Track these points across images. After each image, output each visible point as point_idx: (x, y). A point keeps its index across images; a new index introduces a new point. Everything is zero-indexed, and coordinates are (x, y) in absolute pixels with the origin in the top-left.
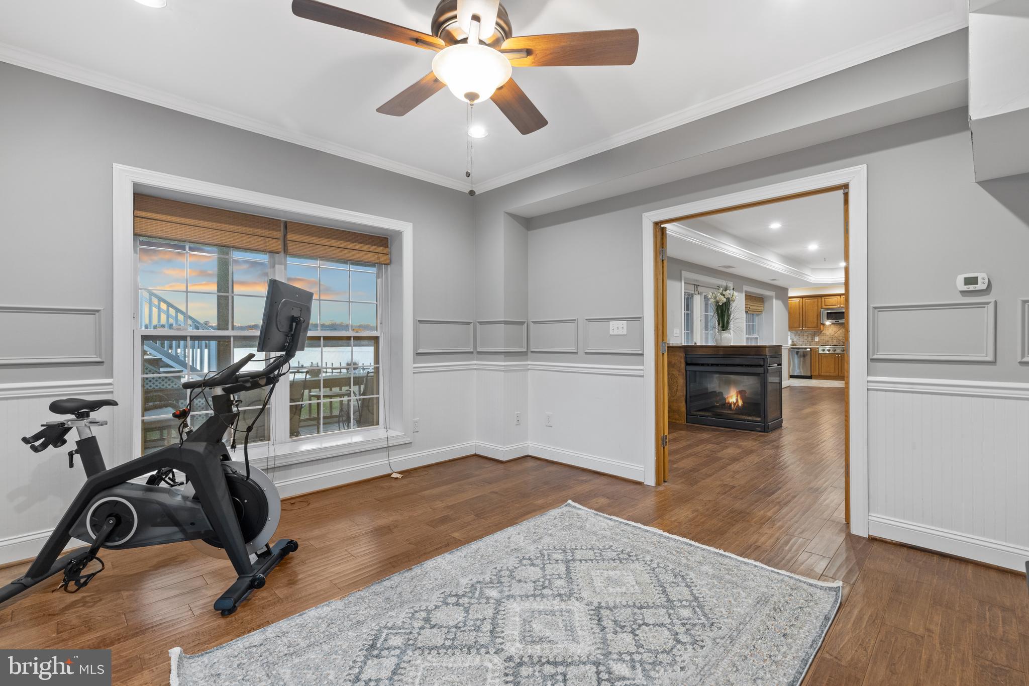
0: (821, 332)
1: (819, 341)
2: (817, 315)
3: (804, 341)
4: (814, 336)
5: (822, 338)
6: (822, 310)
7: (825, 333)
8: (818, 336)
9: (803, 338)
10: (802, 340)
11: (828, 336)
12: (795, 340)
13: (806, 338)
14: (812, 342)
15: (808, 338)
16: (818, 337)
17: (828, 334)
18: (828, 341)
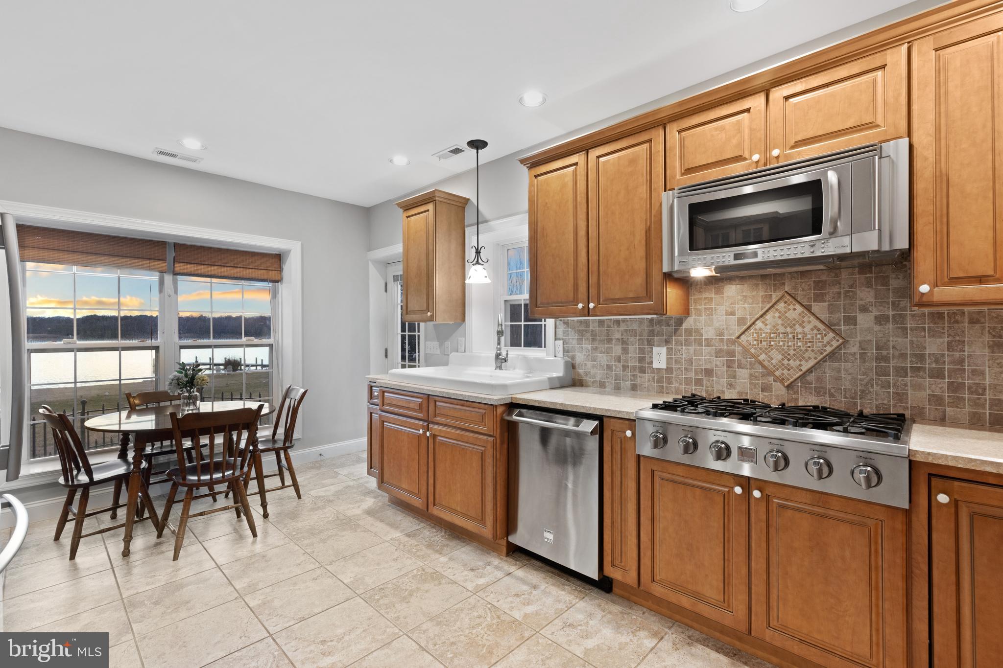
0: (680, 322)
1: (669, 370)
2: (648, 231)
3: (609, 367)
4: (650, 344)
5: (686, 352)
6: (667, 198)
7: (697, 331)
8: (667, 342)
9: (608, 352)
10: (603, 359)
11: (709, 343)
12: (580, 358)
13: (617, 350)
14: (642, 370)
15: (625, 350)
16: (663, 350)
17: (709, 333)
18: (709, 372)
